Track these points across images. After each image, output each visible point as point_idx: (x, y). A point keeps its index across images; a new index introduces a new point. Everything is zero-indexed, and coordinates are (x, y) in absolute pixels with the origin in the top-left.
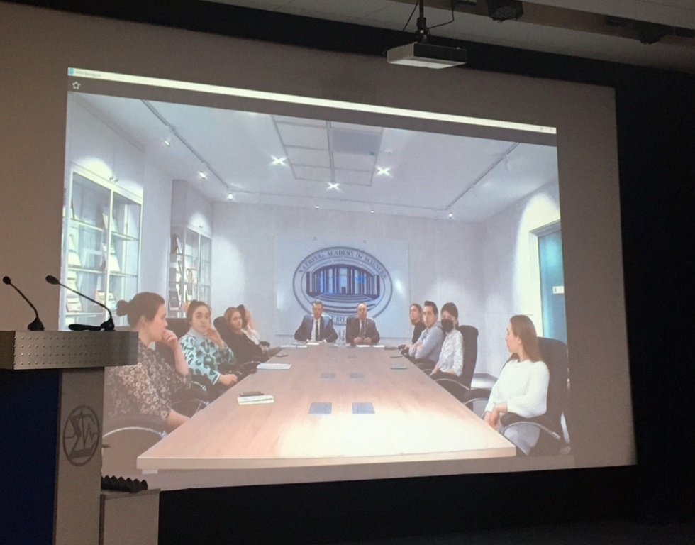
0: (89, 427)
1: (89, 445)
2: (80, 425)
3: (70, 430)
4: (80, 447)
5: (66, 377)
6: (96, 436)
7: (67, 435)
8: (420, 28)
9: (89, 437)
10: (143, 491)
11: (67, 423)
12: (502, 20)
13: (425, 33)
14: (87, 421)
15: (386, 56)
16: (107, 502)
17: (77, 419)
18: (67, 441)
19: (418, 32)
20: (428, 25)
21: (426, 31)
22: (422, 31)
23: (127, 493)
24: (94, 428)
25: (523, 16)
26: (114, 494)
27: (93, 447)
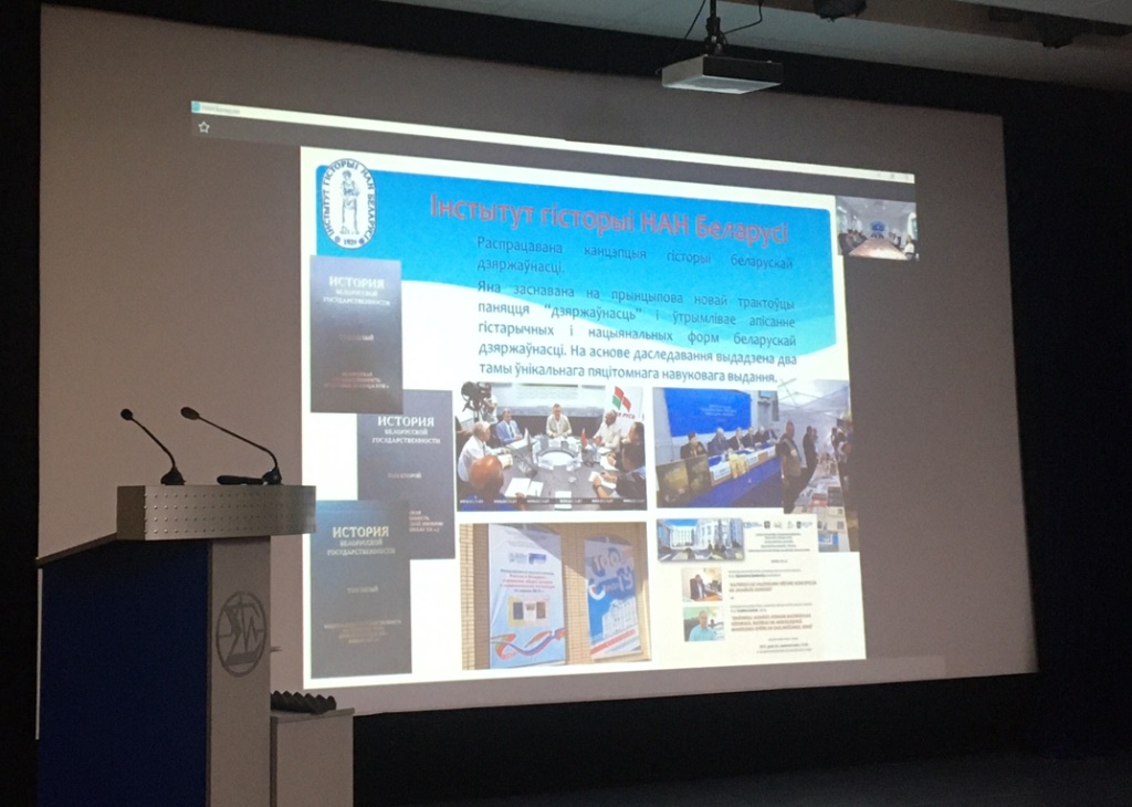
0: (252, 623)
2: (239, 617)
3: (226, 627)
4: (240, 649)
5: (217, 552)
6: (261, 635)
7: (221, 634)
8: (711, 33)
9: (252, 637)
10: (329, 712)
11: (221, 615)
12: (833, 18)
13: (718, 41)
14: (249, 612)
15: (659, 77)
16: (280, 728)
17: (235, 610)
18: (221, 642)
19: (709, 38)
20: (723, 28)
21: (721, 37)
22: (714, 38)
23: (307, 715)
24: (258, 624)
25: (866, 11)
26: (290, 716)
27: (257, 649)
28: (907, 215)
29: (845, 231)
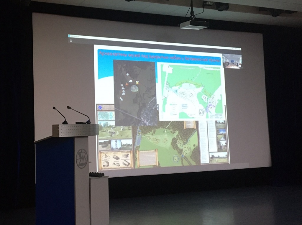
0: (84, 156)
1: (84, 162)
2: (81, 155)
3: (78, 157)
4: (81, 162)
5: (76, 140)
6: (86, 159)
7: (77, 159)
8: (191, 15)
9: (84, 159)
10: (103, 177)
12: (221, 10)
13: (194, 17)
14: (83, 154)
15: (179, 26)
16: (91, 180)
19: (191, 16)
20: (194, 14)
21: (194, 16)
22: (192, 16)
23: (98, 177)
24: (86, 156)
25: (229, 9)
26: (94, 178)
27: (86, 162)
28: (239, 58)
29: (224, 62)
